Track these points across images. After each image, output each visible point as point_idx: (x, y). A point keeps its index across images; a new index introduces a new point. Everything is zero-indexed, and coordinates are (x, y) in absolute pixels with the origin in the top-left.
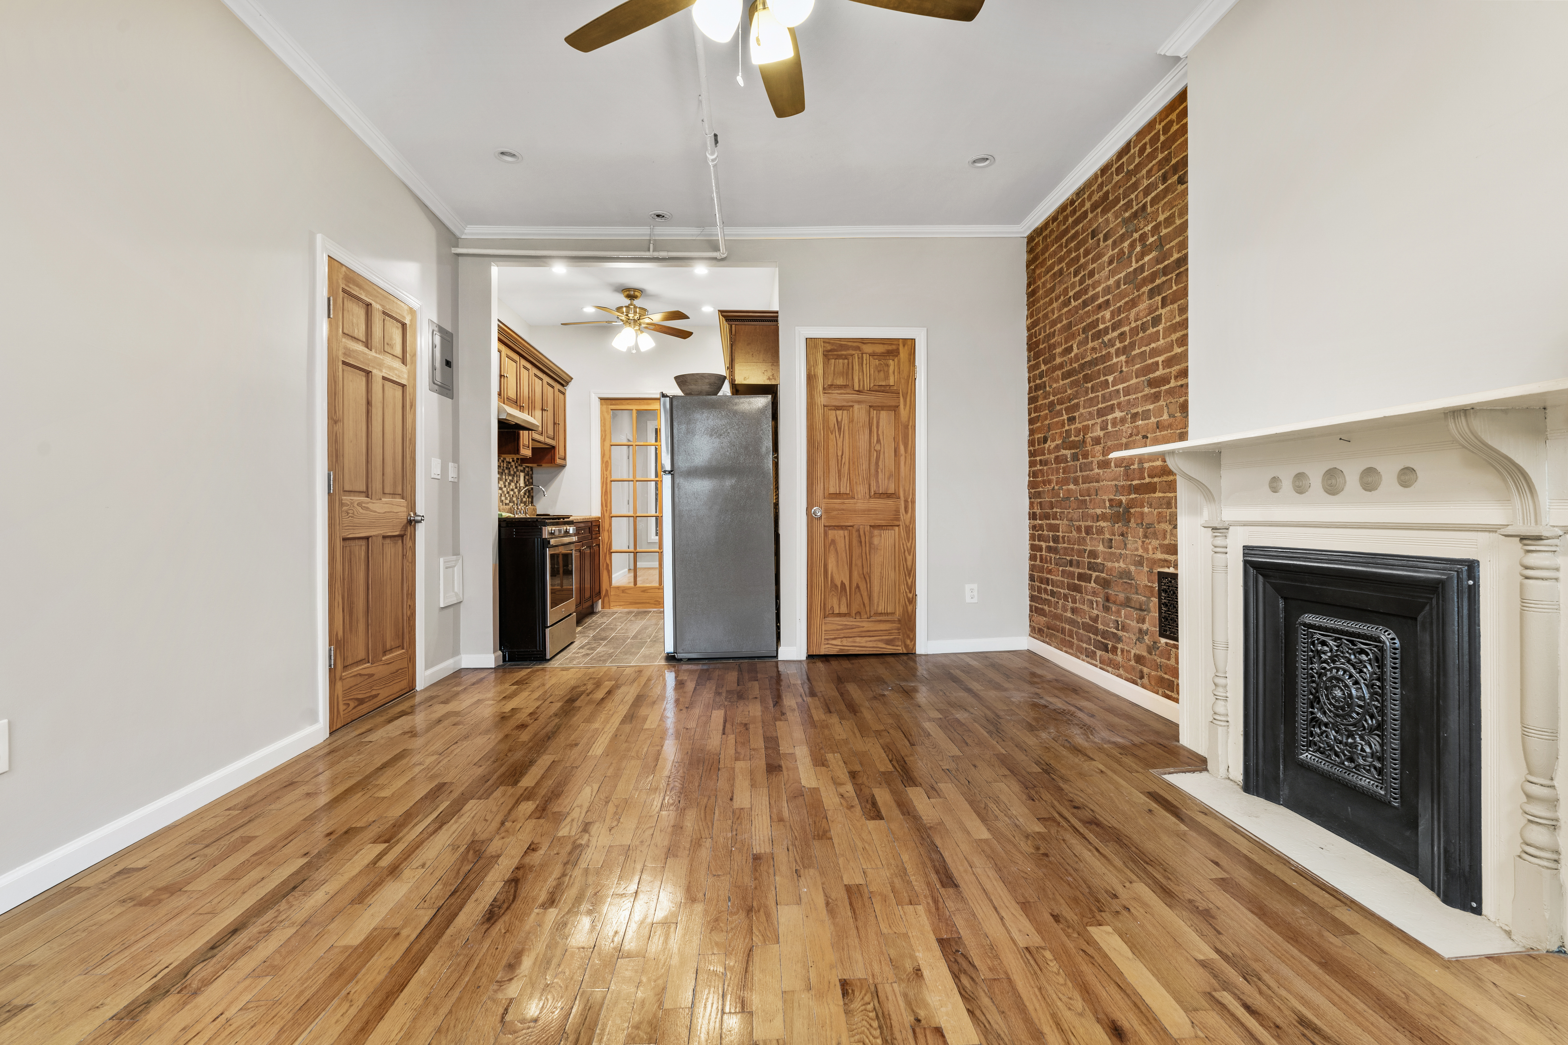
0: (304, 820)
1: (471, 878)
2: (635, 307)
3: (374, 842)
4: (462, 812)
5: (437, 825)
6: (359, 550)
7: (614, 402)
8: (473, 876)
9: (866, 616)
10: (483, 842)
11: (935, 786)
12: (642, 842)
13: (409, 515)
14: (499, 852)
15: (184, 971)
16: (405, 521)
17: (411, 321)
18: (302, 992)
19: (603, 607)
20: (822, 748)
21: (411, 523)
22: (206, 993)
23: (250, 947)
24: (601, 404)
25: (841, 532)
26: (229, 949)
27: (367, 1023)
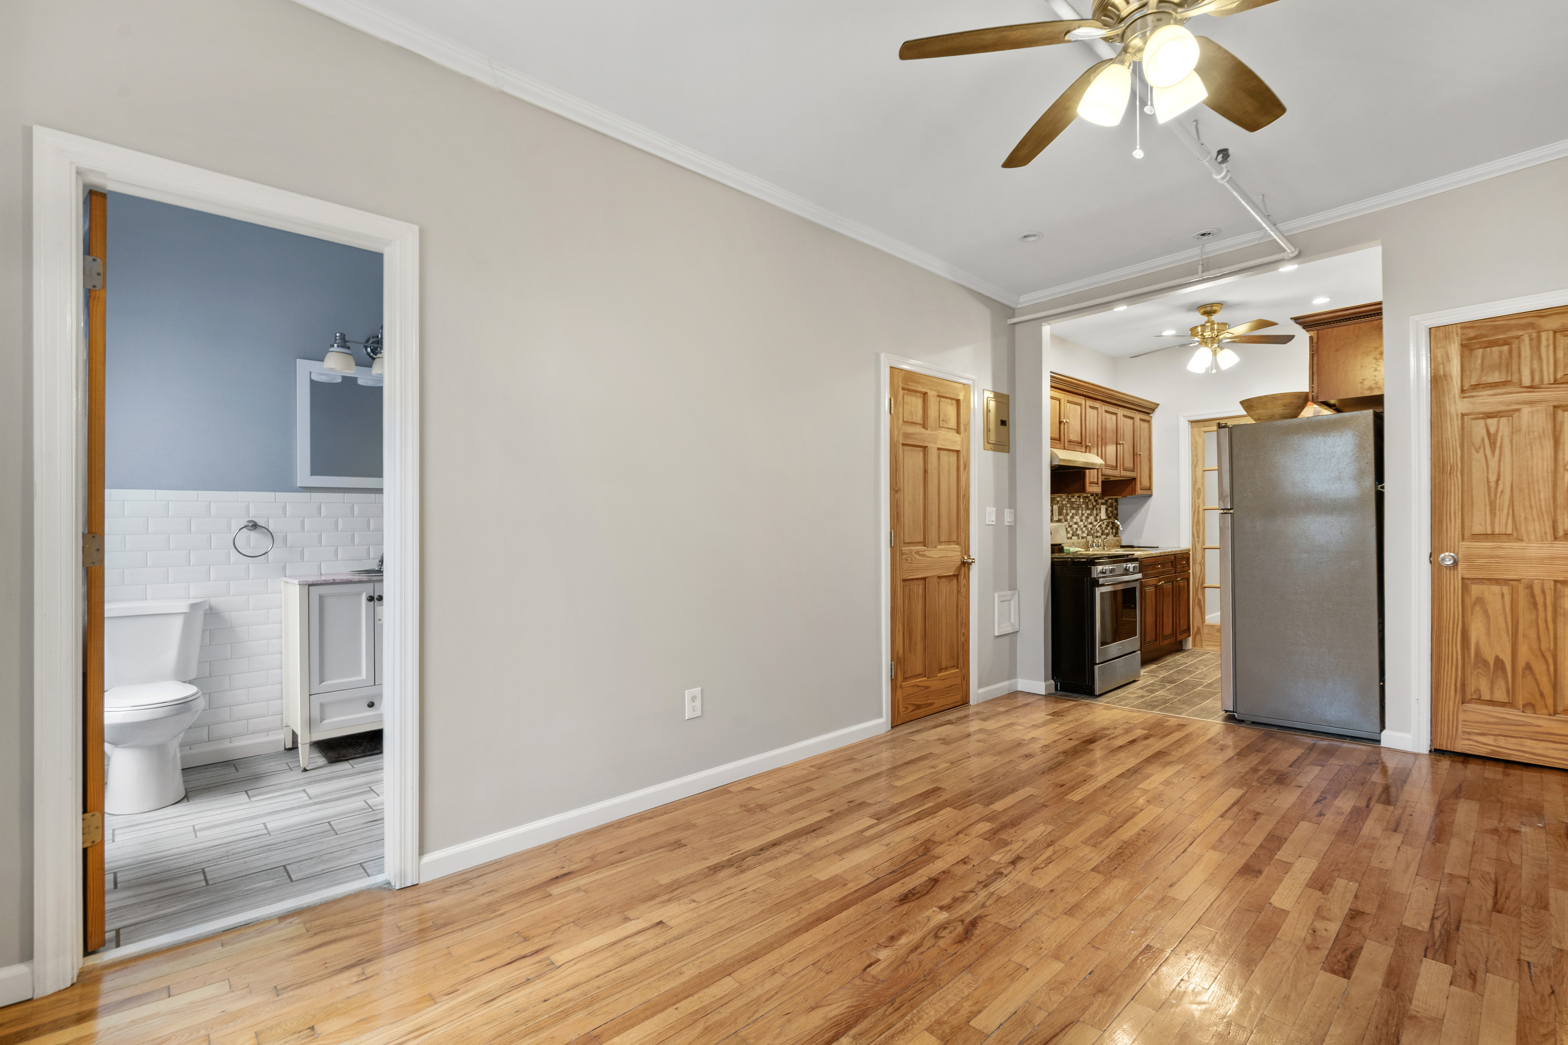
0: (843, 787)
1: (910, 866)
2: (1213, 323)
3: (870, 817)
4: (937, 814)
5: (914, 818)
6: (918, 589)
7: (1207, 423)
8: (913, 865)
9: (1545, 711)
10: (935, 842)
11: (1480, 975)
12: (1052, 891)
13: (964, 558)
14: (940, 855)
15: (744, 857)
16: (959, 563)
17: (965, 396)
18: (782, 895)
19: (1194, 645)
20: (1339, 870)
21: (966, 565)
22: (746, 874)
23: (776, 858)
24: (1192, 427)
25: (1496, 589)
26: (767, 854)
27: (799, 930)
